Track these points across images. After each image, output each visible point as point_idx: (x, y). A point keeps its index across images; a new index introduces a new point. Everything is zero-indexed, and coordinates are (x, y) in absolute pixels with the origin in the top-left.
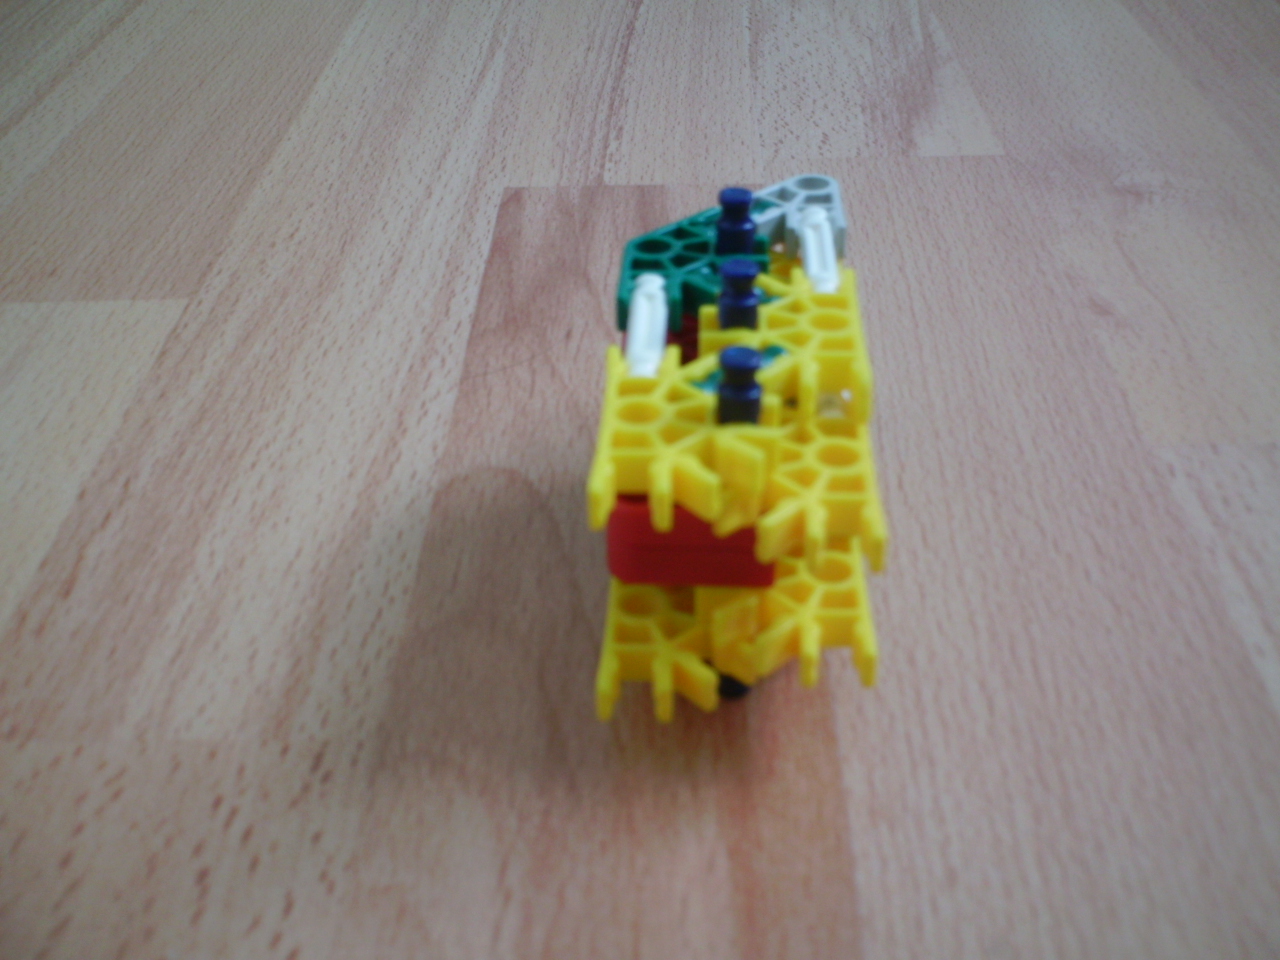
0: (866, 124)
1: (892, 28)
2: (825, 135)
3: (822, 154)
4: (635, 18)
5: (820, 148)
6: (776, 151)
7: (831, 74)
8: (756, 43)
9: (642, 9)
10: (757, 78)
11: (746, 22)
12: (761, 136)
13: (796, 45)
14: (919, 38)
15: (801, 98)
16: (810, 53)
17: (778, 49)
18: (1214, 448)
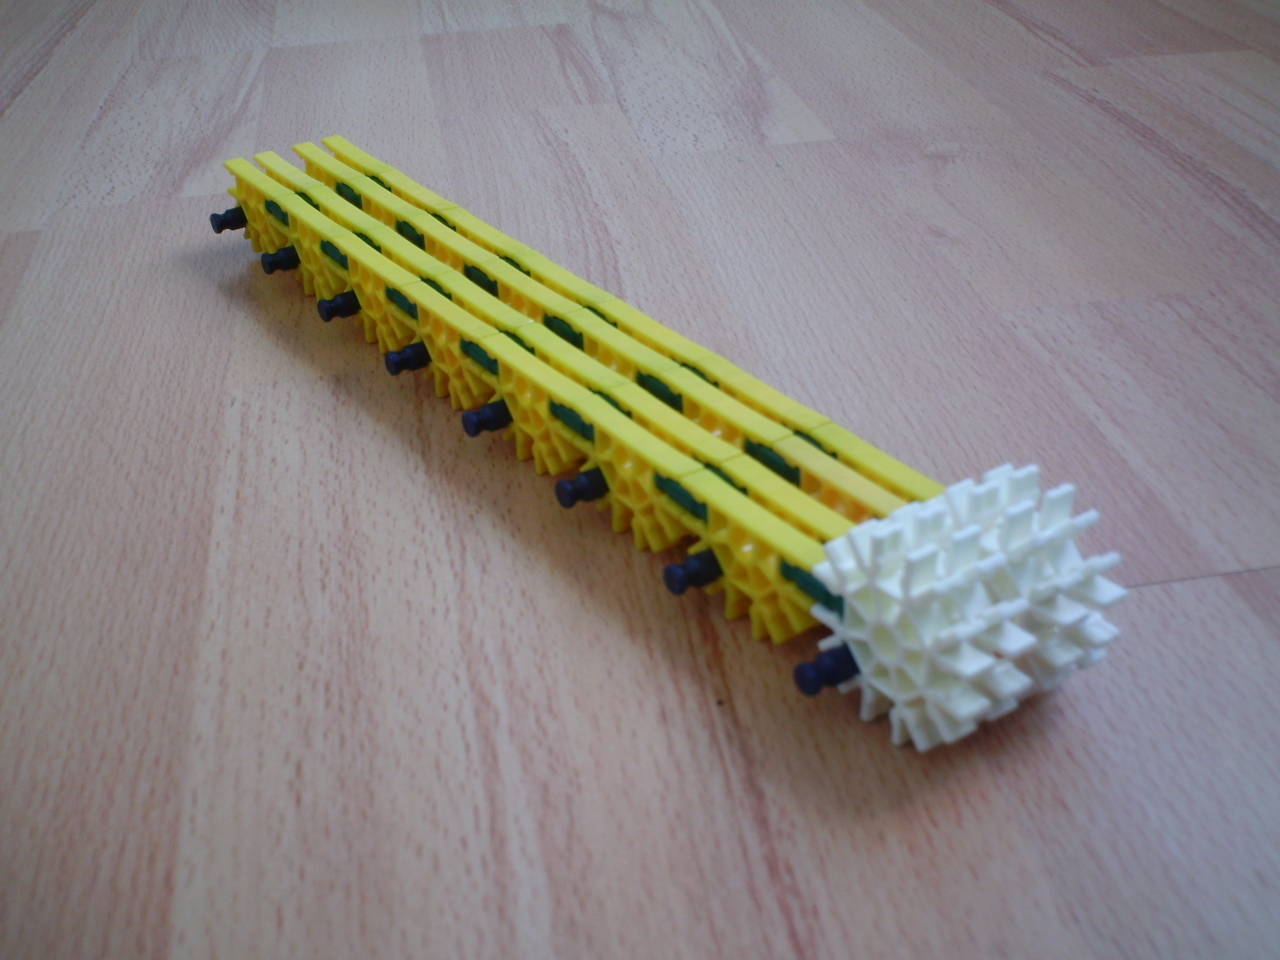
0: (151, 177)
1: (221, 98)
2: (113, 188)
3: (101, 203)
4: (8, 106)
5: (103, 198)
6: (66, 204)
7: (147, 139)
8: (99, 119)
9: (19, 98)
10: (83, 148)
11: (101, 103)
12: (61, 193)
13: (132, 118)
14: (238, 104)
15: (111, 161)
16: (139, 124)
17: (115, 123)
18: (275, 384)
